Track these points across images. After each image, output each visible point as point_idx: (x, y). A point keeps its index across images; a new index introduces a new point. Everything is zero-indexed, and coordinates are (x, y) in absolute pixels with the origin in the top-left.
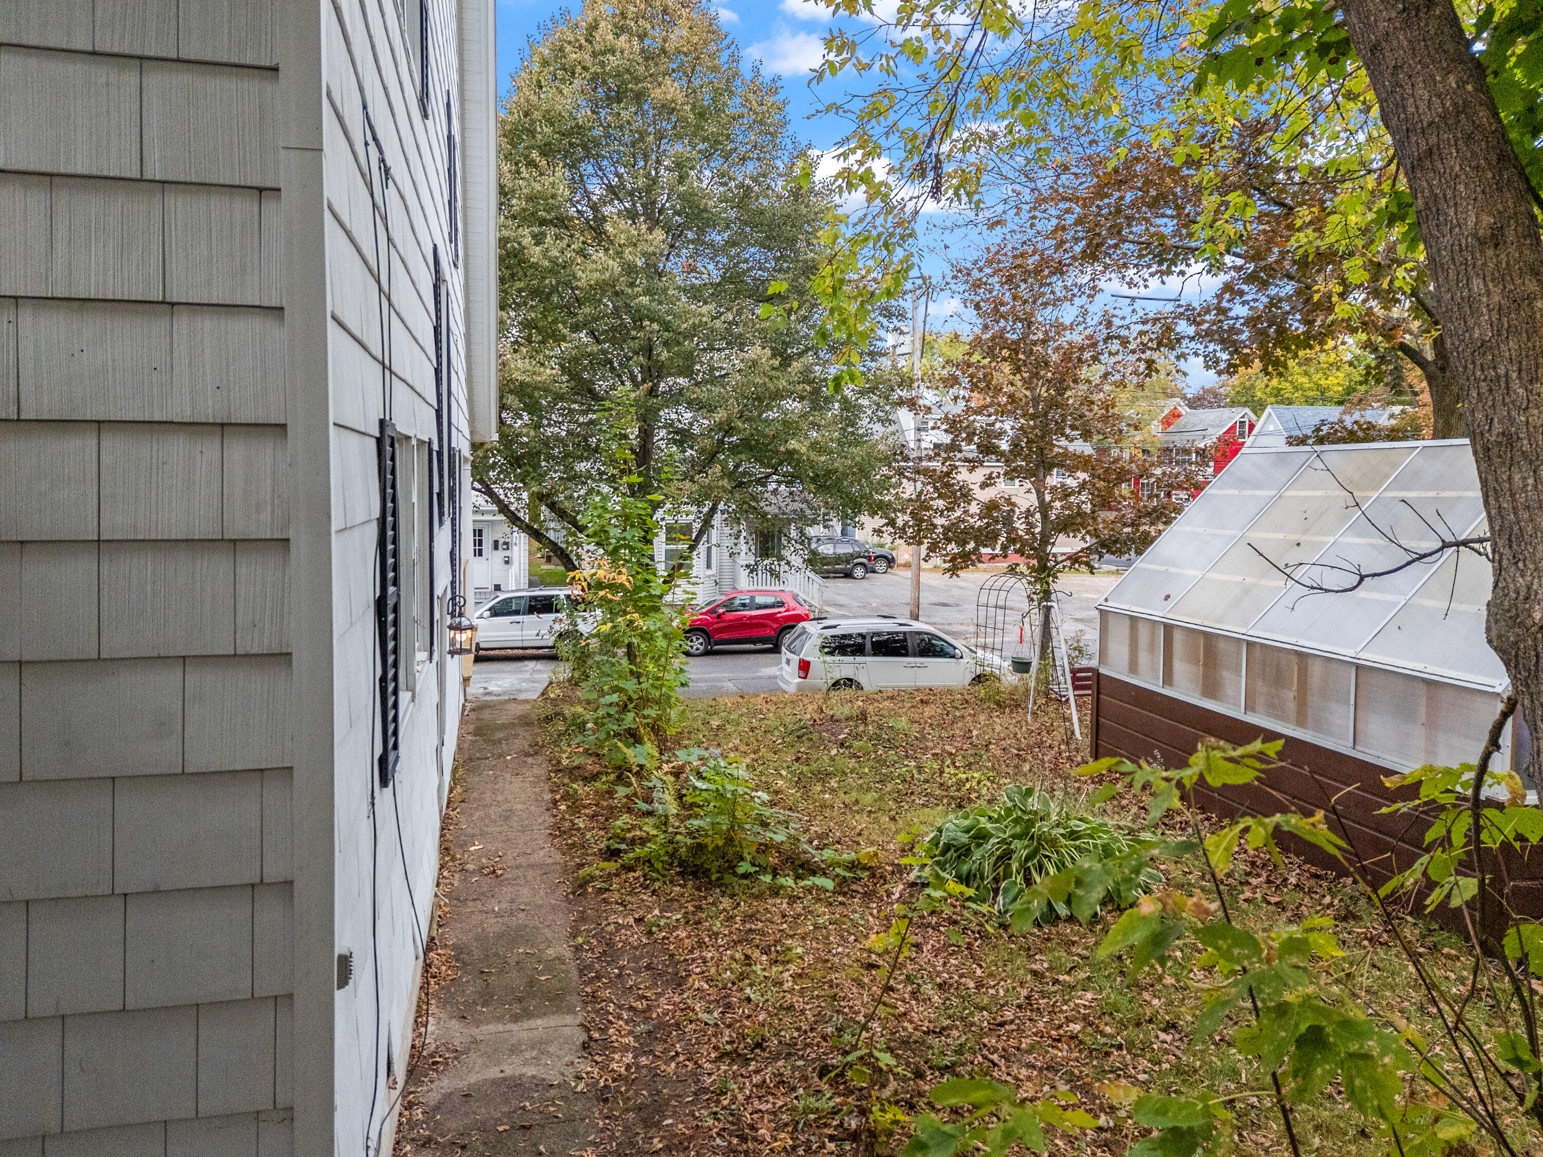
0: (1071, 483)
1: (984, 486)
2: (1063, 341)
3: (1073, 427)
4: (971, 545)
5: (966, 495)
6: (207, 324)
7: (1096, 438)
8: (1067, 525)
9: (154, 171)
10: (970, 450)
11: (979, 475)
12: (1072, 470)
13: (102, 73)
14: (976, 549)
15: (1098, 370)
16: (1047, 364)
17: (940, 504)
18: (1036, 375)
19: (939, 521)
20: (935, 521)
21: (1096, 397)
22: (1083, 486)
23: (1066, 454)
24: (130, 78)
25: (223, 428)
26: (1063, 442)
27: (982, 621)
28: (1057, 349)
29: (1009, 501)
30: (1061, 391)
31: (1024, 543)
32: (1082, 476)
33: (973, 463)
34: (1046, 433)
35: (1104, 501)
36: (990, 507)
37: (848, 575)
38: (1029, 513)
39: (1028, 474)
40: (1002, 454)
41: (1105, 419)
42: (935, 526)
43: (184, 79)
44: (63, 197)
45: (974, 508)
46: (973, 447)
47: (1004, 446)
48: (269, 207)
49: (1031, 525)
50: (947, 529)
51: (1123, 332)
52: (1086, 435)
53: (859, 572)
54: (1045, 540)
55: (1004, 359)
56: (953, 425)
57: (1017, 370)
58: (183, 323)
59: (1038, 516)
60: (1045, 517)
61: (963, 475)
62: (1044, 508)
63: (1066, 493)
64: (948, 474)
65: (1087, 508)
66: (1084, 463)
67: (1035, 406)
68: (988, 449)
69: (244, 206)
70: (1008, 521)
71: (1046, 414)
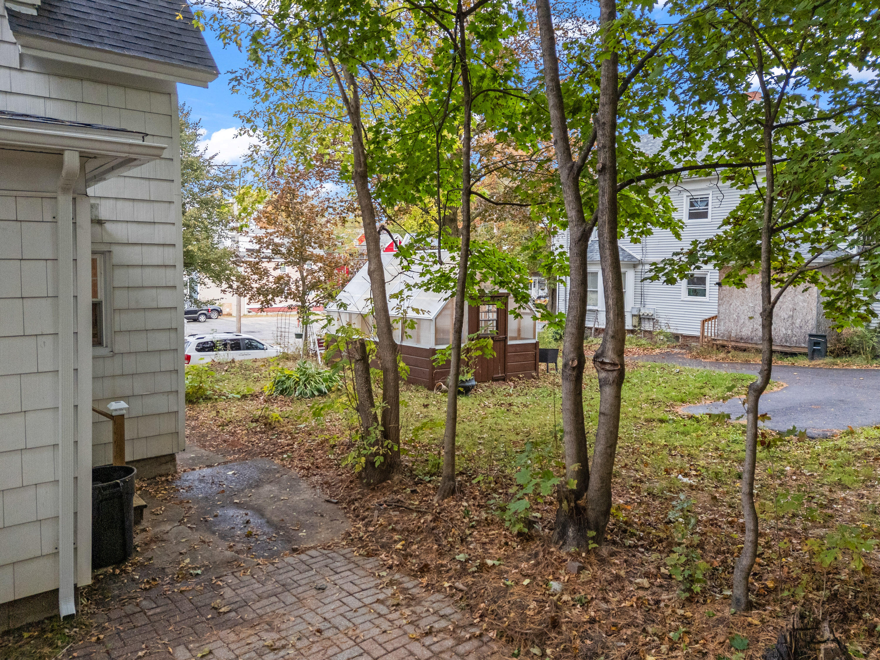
0: (315, 267)
1: (275, 269)
2: (309, 203)
3: (315, 243)
4: (270, 296)
5: (266, 273)
6: (161, 226)
7: (326, 248)
8: (314, 286)
9: (152, 199)
10: (268, 252)
11: (272, 265)
12: (315, 262)
13: (143, 181)
14: (272, 298)
15: (324, 220)
16: (302, 214)
17: (256, 277)
18: (298, 219)
19: (255, 285)
20: (253, 285)
21: (324, 230)
22: (320, 269)
23: (312, 255)
24: (147, 182)
25: (163, 245)
26: (311, 249)
27: (279, 325)
28: (306, 207)
29: (288, 276)
30: (309, 226)
31: (295, 295)
32: (320, 264)
33: (270, 259)
34: (303, 245)
35: (330, 276)
36: (279, 279)
37: (196, 320)
38: (297, 281)
39: (296, 264)
40: (283, 254)
41: (329, 239)
42: (252, 288)
43: (156, 182)
44: (136, 203)
45: (271, 279)
46: (270, 251)
47: (284, 250)
48: (172, 205)
49: (298, 287)
50: (258, 289)
51: (334, 206)
52: (321, 246)
53: (202, 318)
54: (304, 293)
55: (282, 211)
56: (259, 240)
57: (289, 216)
58: (157, 226)
59: (301, 282)
60: (304, 283)
61: (265, 265)
62: (303, 279)
63: (311, 272)
64: (257, 263)
65: (322, 278)
66: (320, 259)
67: (298, 233)
68: (276, 252)
69: (167, 205)
70: (287, 284)
71: (303, 236)
